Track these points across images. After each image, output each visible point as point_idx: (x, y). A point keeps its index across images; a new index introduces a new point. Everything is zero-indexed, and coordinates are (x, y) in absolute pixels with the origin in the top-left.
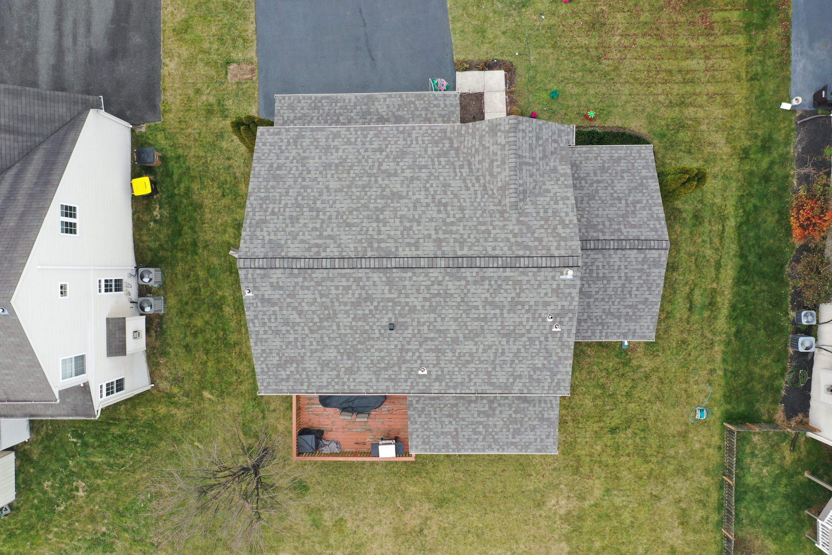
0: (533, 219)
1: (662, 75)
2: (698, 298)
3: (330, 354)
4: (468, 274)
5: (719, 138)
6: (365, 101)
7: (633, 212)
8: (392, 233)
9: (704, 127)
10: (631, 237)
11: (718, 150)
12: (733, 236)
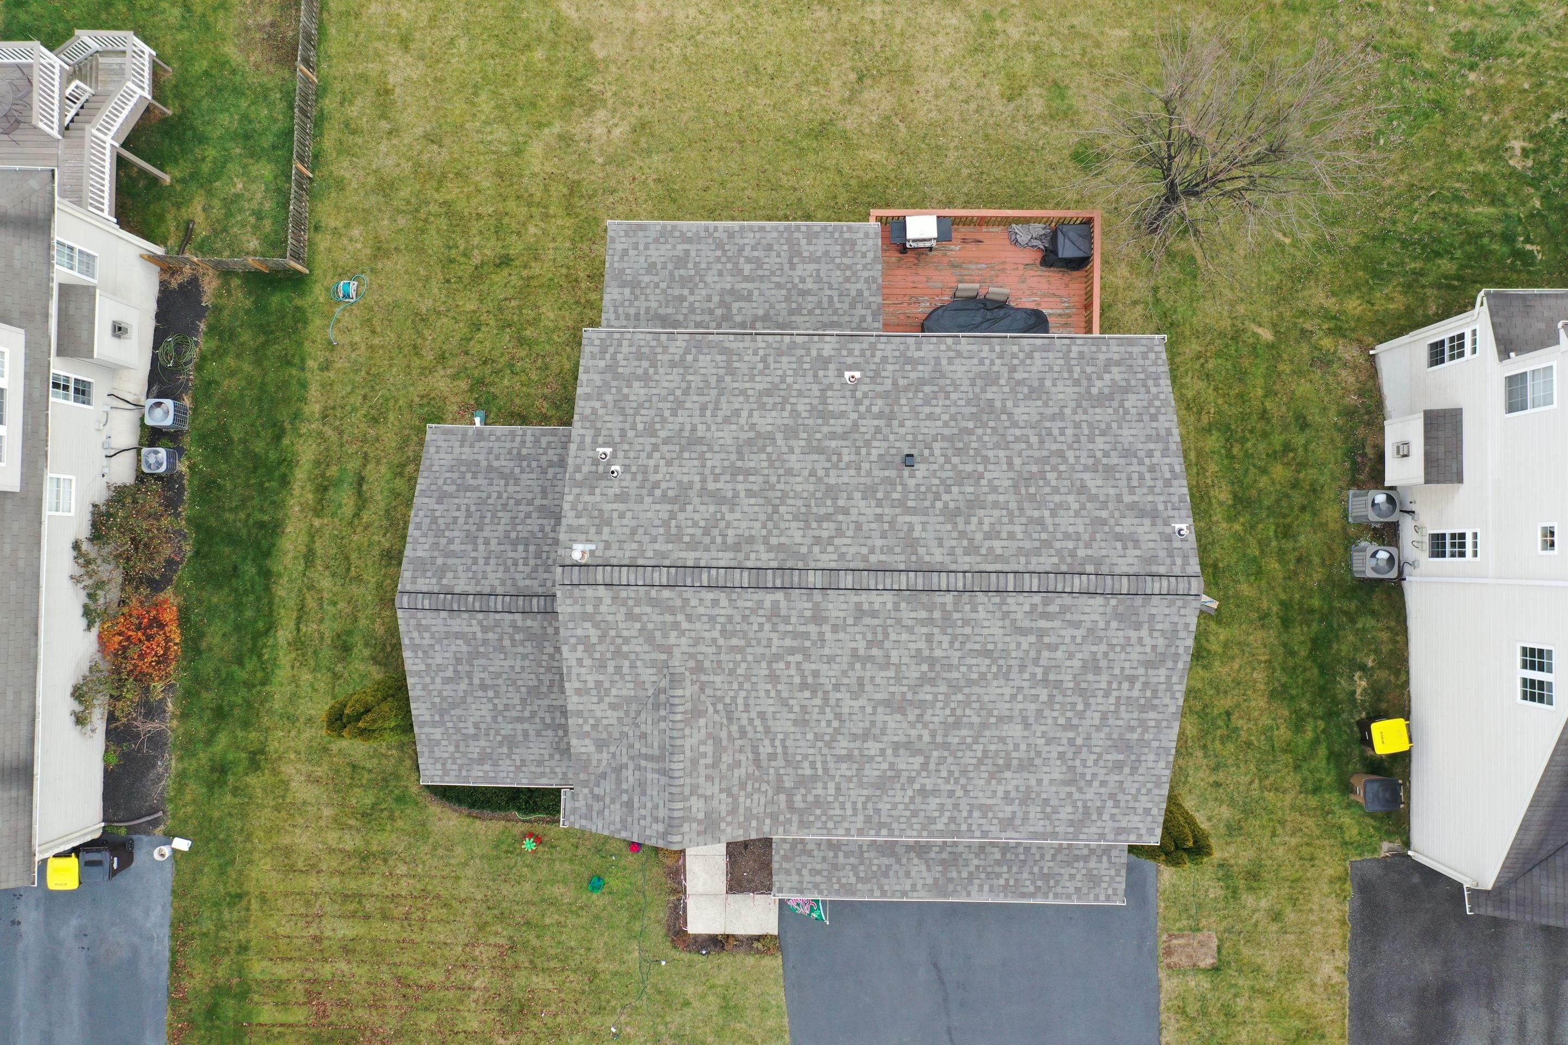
0: (643, 656)
1: (399, 912)
2: (346, 499)
3: (1025, 411)
4: (764, 556)
5: (301, 790)
6: (951, 887)
7: (459, 661)
8: (905, 636)
9: (327, 812)
10: (465, 615)
11: (304, 768)
12: (282, 611)
